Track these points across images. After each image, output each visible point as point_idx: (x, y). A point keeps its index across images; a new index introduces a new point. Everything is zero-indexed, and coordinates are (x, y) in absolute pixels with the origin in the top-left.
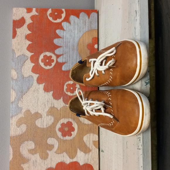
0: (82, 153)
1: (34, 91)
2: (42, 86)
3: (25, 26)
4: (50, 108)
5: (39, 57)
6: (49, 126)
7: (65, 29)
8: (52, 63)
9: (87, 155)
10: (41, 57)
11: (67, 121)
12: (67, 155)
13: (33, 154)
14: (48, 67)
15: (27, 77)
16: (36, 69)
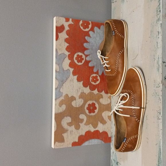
0: (101, 124)
1: (71, 81)
2: (76, 77)
3: (65, 32)
5: (74, 55)
6: (80, 106)
7: (91, 36)
8: (82, 61)
9: (104, 125)
10: (75, 56)
11: (92, 102)
12: (92, 126)
13: (70, 126)
14: (80, 64)
15: (66, 70)
16: (72, 65)
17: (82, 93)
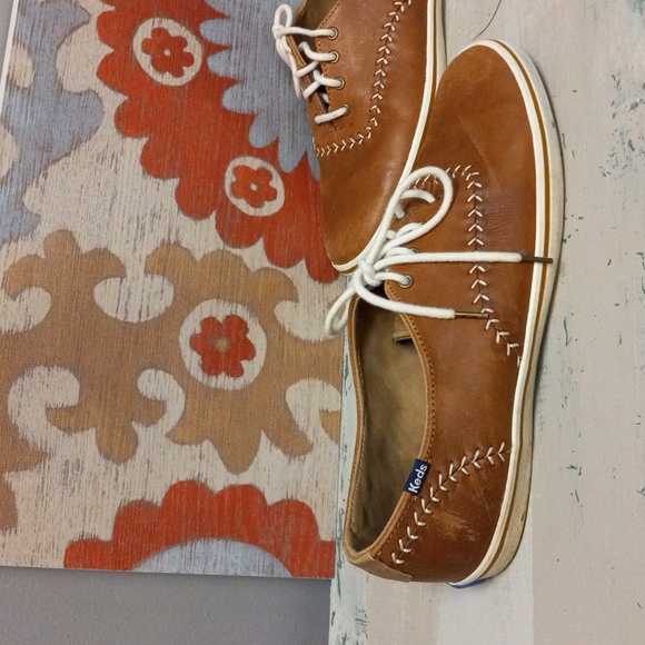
0: (278, 452)
1: (101, 158)
2: (135, 147)
4: (163, 243)
5: (133, 27)
6: (150, 317)
8: (185, 68)
9: (295, 463)
11: (228, 313)
12: (216, 453)
13: (68, 430)
14: (167, 79)
15: (75, 93)
16: (116, 71)
17: (166, 244)
